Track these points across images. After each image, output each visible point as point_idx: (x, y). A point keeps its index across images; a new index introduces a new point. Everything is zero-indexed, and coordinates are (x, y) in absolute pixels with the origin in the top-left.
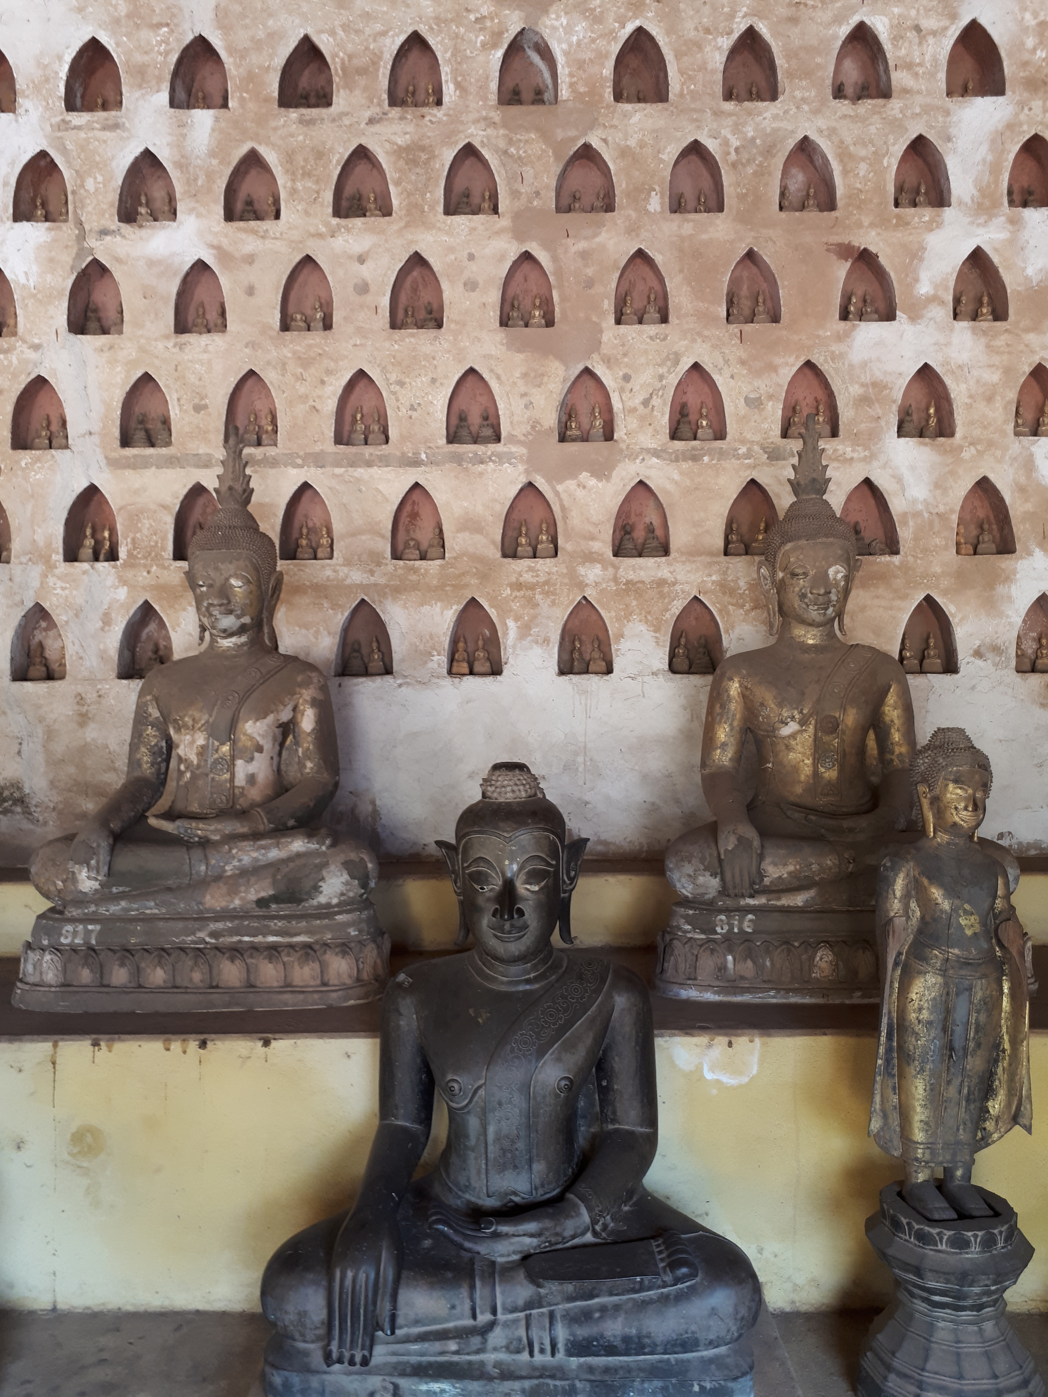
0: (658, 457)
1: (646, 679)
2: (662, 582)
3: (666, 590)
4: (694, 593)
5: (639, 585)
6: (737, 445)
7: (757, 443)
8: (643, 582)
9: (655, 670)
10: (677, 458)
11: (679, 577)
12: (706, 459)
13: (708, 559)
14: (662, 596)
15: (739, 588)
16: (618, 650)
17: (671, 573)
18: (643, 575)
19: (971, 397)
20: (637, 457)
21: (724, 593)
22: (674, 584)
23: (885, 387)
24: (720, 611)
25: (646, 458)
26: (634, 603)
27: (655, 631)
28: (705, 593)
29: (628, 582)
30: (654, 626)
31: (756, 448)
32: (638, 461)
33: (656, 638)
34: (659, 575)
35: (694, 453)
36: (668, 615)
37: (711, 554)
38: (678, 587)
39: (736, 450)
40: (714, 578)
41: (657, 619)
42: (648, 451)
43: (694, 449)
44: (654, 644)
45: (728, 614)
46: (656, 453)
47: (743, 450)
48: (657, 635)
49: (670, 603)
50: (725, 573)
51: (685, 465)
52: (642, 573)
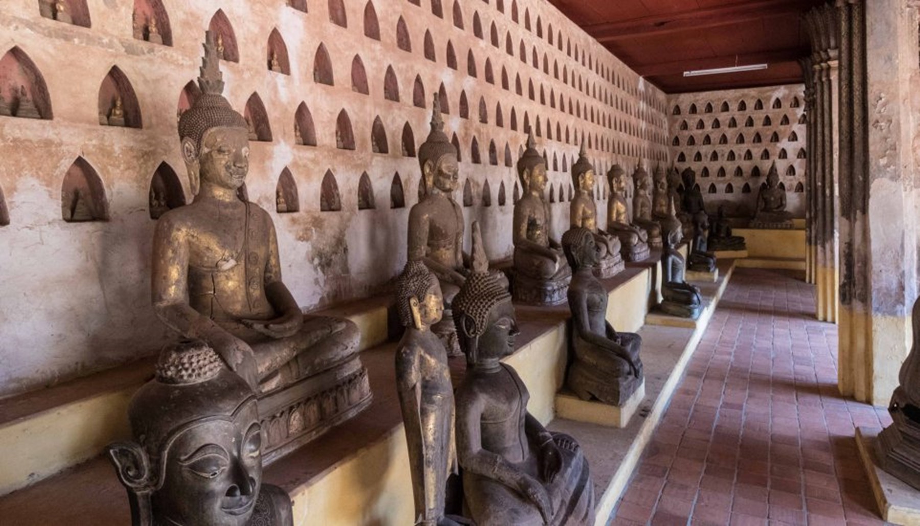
0: (32, 29)
1: (43, 228)
2: (48, 143)
3: (53, 149)
4: (78, 153)
5: (27, 143)
6: (101, 35)
7: (116, 37)
8: (31, 141)
9: (50, 220)
10: (50, 34)
11: (64, 139)
12: (76, 41)
13: (88, 126)
14: (50, 155)
15: (115, 153)
16: (11, 203)
17: (57, 135)
18: (30, 135)
19: (245, 39)
20: (9, 24)
21: (103, 155)
22: (61, 144)
23: (198, 18)
24: (102, 170)
25: (20, 26)
26: (24, 159)
27: (47, 186)
28: (88, 154)
29: (15, 140)
30: (45, 180)
31: (116, 41)
32: (12, 28)
33: (49, 191)
34: (46, 135)
35: (66, 33)
36: (57, 172)
37: (89, 122)
38: (64, 148)
39: (100, 39)
40: (94, 142)
41: (48, 174)
42: (21, 21)
43: (64, 29)
44: (47, 197)
45: (108, 172)
46: (30, 25)
47: (106, 40)
48: (50, 189)
49: (59, 161)
50: (102, 139)
51: (59, 42)
52: (28, 132)
